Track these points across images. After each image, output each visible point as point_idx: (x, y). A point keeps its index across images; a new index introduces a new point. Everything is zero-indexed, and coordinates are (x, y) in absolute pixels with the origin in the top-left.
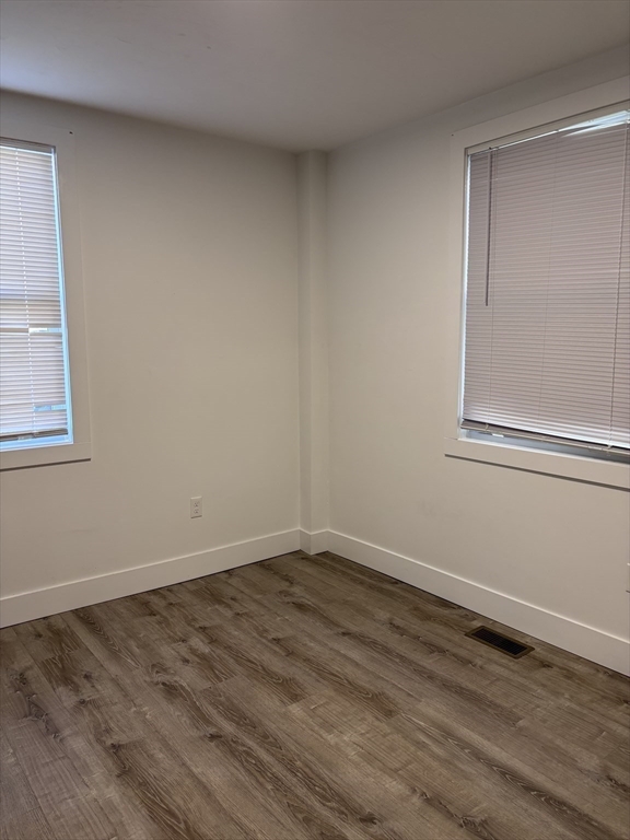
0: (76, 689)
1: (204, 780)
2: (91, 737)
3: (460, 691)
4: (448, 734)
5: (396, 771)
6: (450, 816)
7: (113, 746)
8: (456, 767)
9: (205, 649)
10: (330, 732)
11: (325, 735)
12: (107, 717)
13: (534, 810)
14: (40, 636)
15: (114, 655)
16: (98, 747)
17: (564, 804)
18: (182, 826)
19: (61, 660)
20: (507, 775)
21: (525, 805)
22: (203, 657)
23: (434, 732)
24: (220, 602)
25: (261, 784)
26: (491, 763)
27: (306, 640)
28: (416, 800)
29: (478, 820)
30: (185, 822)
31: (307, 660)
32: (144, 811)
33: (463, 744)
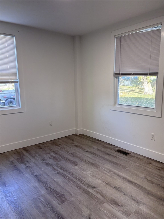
0: (25, 164)
1: (57, 181)
2: (30, 174)
3: (114, 163)
4: (111, 171)
5: (99, 178)
6: (111, 186)
7: (35, 175)
8: (112, 177)
9: (55, 156)
10: (84, 171)
11: (83, 172)
12: (33, 170)
13: (130, 185)
14: (15, 153)
15: (33, 157)
16: (32, 176)
17: (136, 184)
18: (53, 190)
19: (21, 158)
20: (124, 179)
21: (128, 184)
22: (54, 157)
23: (108, 171)
24: (57, 145)
25: (70, 182)
26: (120, 176)
27: (78, 153)
28: (104, 184)
29: (117, 187)
30: (53, 189)
31: (78, 157)
32: (44, 188)
33: (114, 173)
